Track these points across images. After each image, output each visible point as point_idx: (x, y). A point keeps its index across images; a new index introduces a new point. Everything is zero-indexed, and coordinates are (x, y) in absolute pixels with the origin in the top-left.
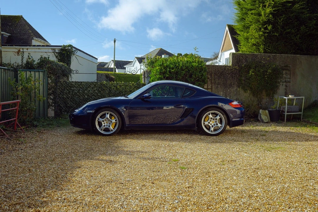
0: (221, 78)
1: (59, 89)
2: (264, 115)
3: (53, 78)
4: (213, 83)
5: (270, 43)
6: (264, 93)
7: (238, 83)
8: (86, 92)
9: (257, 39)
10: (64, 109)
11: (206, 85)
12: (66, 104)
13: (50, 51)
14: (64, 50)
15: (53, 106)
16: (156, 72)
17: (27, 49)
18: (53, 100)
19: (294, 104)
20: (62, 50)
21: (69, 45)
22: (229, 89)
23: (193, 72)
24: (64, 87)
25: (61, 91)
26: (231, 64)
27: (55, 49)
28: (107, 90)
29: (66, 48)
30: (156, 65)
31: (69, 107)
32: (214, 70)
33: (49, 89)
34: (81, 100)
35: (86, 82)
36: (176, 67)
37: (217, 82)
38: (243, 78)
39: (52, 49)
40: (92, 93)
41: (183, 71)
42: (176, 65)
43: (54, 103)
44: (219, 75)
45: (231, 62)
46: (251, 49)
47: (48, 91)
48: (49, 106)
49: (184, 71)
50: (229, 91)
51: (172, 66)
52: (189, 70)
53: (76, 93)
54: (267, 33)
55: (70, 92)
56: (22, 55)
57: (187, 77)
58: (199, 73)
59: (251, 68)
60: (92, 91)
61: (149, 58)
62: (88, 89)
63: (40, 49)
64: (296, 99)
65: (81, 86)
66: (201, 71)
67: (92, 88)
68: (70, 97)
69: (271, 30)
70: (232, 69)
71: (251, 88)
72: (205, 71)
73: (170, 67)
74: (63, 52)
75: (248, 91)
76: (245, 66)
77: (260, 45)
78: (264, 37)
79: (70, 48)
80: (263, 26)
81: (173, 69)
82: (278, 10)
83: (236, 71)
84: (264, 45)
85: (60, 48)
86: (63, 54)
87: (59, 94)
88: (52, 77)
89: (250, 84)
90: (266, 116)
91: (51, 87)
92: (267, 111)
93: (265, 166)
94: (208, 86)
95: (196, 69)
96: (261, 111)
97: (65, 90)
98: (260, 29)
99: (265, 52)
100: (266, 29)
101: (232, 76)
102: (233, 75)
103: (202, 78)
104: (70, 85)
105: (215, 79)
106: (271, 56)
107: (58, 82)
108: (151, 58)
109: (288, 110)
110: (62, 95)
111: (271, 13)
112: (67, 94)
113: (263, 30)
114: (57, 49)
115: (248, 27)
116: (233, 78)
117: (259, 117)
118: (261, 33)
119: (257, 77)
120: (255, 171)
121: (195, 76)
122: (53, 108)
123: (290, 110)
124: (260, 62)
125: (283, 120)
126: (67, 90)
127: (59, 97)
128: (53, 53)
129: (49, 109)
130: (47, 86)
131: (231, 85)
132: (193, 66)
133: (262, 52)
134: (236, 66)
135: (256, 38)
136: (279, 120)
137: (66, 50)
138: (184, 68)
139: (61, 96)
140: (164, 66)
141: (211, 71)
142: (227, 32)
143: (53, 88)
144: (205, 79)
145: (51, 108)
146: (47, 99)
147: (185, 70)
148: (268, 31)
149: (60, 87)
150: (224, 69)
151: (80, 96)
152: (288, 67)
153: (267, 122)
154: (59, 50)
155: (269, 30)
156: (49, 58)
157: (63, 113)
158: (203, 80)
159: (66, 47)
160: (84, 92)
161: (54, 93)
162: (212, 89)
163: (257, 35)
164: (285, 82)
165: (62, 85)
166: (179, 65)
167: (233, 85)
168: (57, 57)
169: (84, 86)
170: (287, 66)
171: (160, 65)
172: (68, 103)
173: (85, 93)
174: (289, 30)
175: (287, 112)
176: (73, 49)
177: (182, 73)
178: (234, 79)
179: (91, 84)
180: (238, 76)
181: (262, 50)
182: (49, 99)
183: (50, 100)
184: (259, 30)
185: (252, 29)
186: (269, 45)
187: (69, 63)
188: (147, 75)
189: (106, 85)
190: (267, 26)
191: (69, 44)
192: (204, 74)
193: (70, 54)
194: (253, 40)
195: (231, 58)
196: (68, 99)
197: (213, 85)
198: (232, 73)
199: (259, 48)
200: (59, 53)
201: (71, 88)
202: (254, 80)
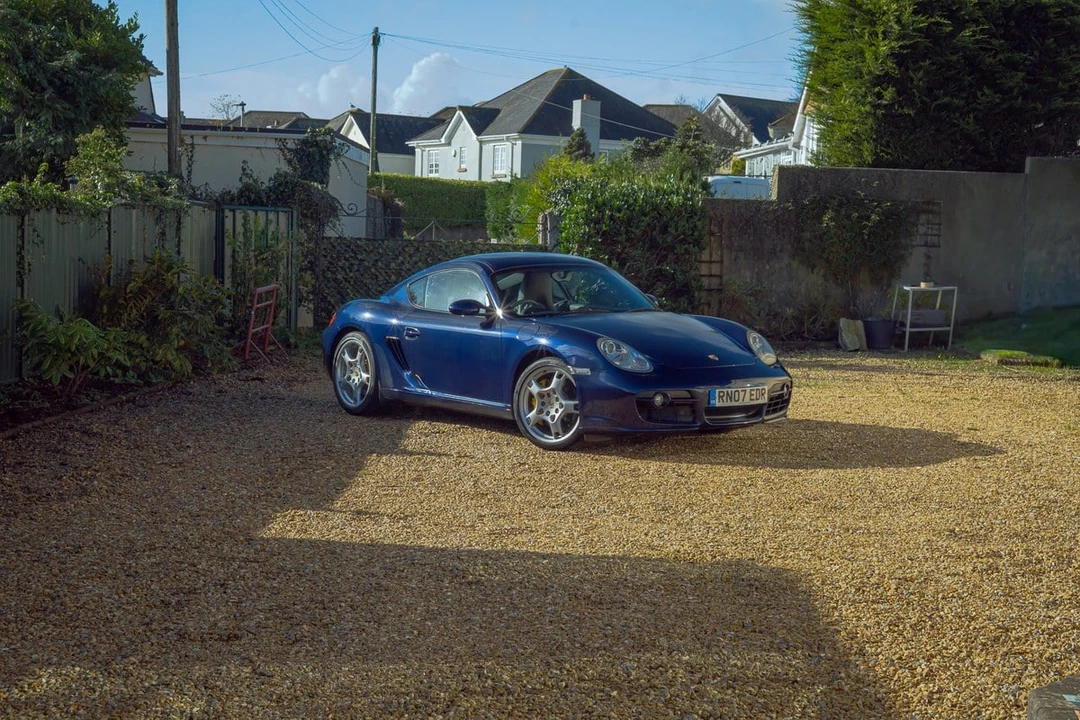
0: (747, 233)
1: (325, 256)
2: (851, 331)
3: (313, 227)
4: (725, 246)
5: (892, 134)
6: (865, 275)
7: (792, 247)
8: (393, 265)
11: (707, 252)
12: (342, 295)
13: (272, 144)
14: (311, 142)
15: (311, 300)
17: (205, 138)
19: (938, 305)
20: (304, 141)
21: (326, 131)
22: (768, 262)
23: (672, 219)
24: (339, 251)
25: (330, 263)
26: (774, 197)
27: (284, 139)
29: (318, 138)
32: (728, 213)
36: (628, 206)
37: (736, 244)
39: (275, 139)
41: (645, 215)
42: (627, 201)
43: (311, 293)
44: (741, 225)
45: (776, 190)
48: (300, 301)
49: (648, 218)
50: (767, 267)
51: (616, 203)
52: (660, 215)
53: (368, 268)
54: (886, 106)
56: (190, 154)
57: (654, 233)
58: (687, 221)
59: (827, 208)
63: (242, 137)
64: (943, 291)
65: (381, 251)
66: (691, 217)
68: (352, 278)
69: (893, 99)
70: (778, 210)
71: (827, 261)
72: (703, 216)
73: (611, 206)
74: (310, 149)
75: (821, 269)
76: (812, 203)
77: (864, 141)
78: (875, 117)
79: (328, 138)
80: (871, 89)
81: (619, 211)
82: (913, 46)
83: (789, 216)
84: (875, 140)
85: (302, 137)
86: (308, 154)
87: (326, 269)
88: (309, 225)
90: (857, 333)
92: (860, 323)
94: (711, 255)
95: (678, 211)
96: (843, 322)
97: (340, 260)
98: (865, 96)
100: (879, 96)
101: (778, 229)
102: (781, 226)
103: (692, 235)
104: (352, 247)
105: (730, 237)
106: (888, 174)
107: (323, 238)
109: (917, 322)
110: (332, 272)
111: (892, 55)
112: (345, 270)
113: (871, 98)
114: (289, 139)
116: (778, 234)
117: (838, 337)
118: (866, 108)
119: (842, 234)
122: (311, 306)
123: (921, 321)
124: (854, 193)
125: (900, 345)
126: (346, 260)
127: (325, 277)
128: (279, 152)
129: (302, 307)
131: (773, 253)
132: (670, 204)
134: (788, 201)
135: (854, 122)
136: (893, 347)
137: (318, 143)
138: (648, 210)
139: (329, 275)
140: (597, 202)
141: (721, 215)
144: (701, 237)
145: (306, 304)
146: (297, 285)
147: (651, 214)
148: (885, 102)
149: (326, 252)
150: (756, 209)
151: (377, 277)
152: (934, 204)
153: (857, 350)
154: (296, 142)
155: (888, 100)
158: (696, 240)
159: (320, 136)
160: (387, 266)
161: (312, 267)
162: (722, 262)
163: (854, 114)
164: (926, 245)
165: (333, 246)
166: (635, 200)
167: (778, 254)
168: (290, 162)
170: (928, 203)
171: (588, 201)
172: (348, 295)
173: (390, 269)
174: (946, 99)
175: (911, 327)
176: (337, 140)
178: (783, 235)
180: (793, 229)
183: (304, 285)
186: (888, 142)
187: (325, 179)
188: (552, 223)
190: (880, 90)
192: (700, 224)
193: (327, 154)
195: (777, 181)
196: (347, 285)
197: (725, 251)
198: (778, 221)
199: (861, 147)
200: (296, 152)
201: (356, 254)
202: (835, 239)
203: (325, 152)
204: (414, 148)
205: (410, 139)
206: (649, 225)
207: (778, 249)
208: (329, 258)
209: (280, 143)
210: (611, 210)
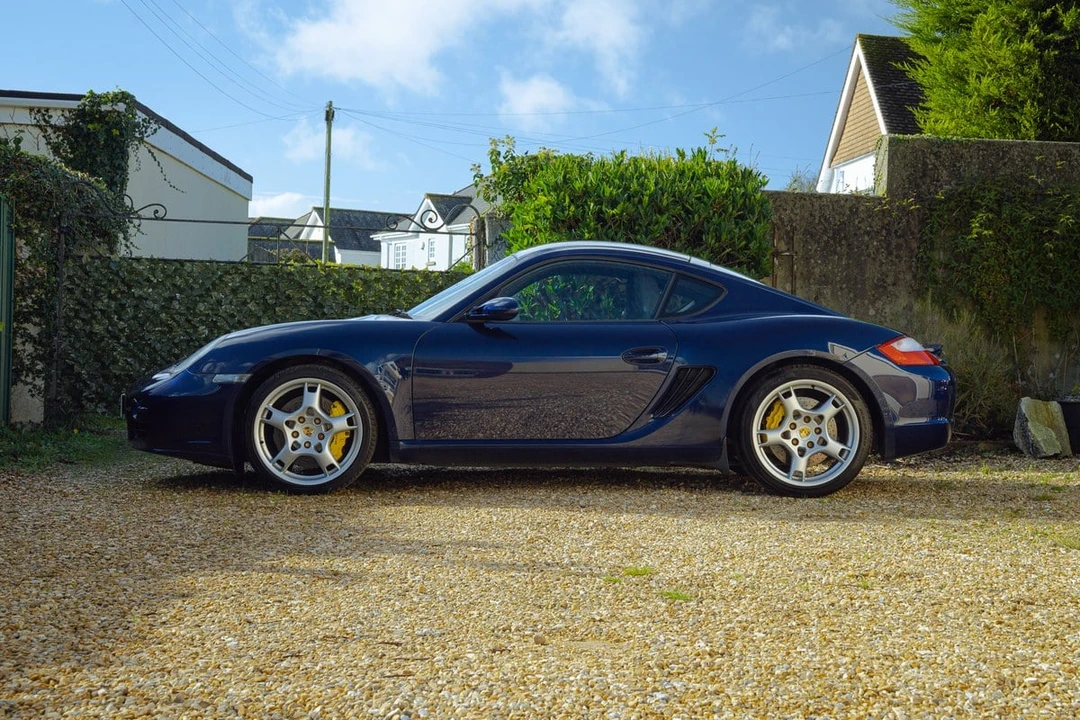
0: (835, 253)
1: (71, 291)
2: (1041, 421)
3: (42, 236)
4: (798, 275)
5: (1070, 93)
6: (1039, 326)
7: (914, 277)
8: (201, 307)
9: (1007, 75)
10: (94, 386)
12: (103, 364)
13: (24, 117)
14: (91, 114)
15: (40, 372)
16: (537, 218)
18: (40, 343)
20: (81, 114)
21: (116, 95)
22: (873, 303)
23: (708, 220)
24: (97, 282)
25: (80, 303)
26: (881, 191)
27: (47, 110)
28: (303, 300)
29: (104, 108)
30: (534, 187)
31: (117, 378)
32: (802, 218)
33: (18, 292)
34: (176, 345)
35: (202, 261)
36: (629, 198)
37: (817, 270)
38: (940, 256)
39: (31, 109)
40: (233, 316)
41: (661, 212)
42: (627, 189)
43: (41, 358)
44: (825, 238)
45: (885, 178)
46: (978, 125)
47: (12, 302)
48: (18, 373)
49: (665, 217)
51: (608, 190)
52: (687, 212)
53: (154, 312)
54: (1057, 45)
55: (123, 306)
58: (737, 224)
59: (978, 207)
60: (231, 303)
61: (503, 154)
62: (214, 294)
65: (178, 281)
66: (742, 217)
67: (234, 291)
68: (122, 330)
69: (1075, 29)
70: (889, 211)
71: (978, 303)
72: (764, 216)
73: (598, 196)
74: (90, 126)
75: (965, 314)
76: (949, 198)
77: (1023, 103)
78: (1040, 62)
79: (121, 107)
80: (1036, 15)
81: (614, 204)
83: (908, 221)
84: (1041, 102)
85: (74, 104)
86: (88, 135)
87: (72, 314)
88: (36, 231)
89: (971, 280)
90: (1052, 426)
91: (29, 280)
92: (1055, 406)
93: (1064, 595)
95: (721, 204)
96: (1026, 404)
97: (99, 299)
98: (1023, 26)
99: (1045, 133)
100: (1052, 24)
101: (889, 245)
102: (894, 242)
103: (746, 247)
104: (124, 274)
105: (807, 259)
106: (1076, 152)
107: (67, 257)
108: (513, 158)
110: (83, 320)
112: (110, 319)
113: (1034, 29)
114: (56, 109)
115: (966, 24)
116: (890, 253)
117: (1016, 431)
118: (1027, 46)
119: (1005, 251)
120: (1015, 609)
121: (718, 239)
122: (40, 382)
124: (1023, 180)
126: (111, 297)
127: (70, 330)
128: (37, 131)
129: (20, 385)
130: (12, 277)
131: (881, 287)
132: (705, 193)
133: (1032, 133)
134: (905, 196)
135: (1005, 71)
137: (103, 115)
138: (665, 203)
139: (78, 325)
140: (573, 190)
141: (791, 221)
142: (859, 68)
143: (41, 286)
144: (761, 250)
145: (29, 380)
146: (10, 339)
147: (672, 212)
148: (1058, 38)
149: (73, 283)
150: (851, 210)
151: (171, 329)
153: (1056, 456)
154: (67, 114)
155: (1066, 32)
156: (18, 141)
157: (90, 406)
158: (753, 258)
159: (106, 103)
160: (191, 308)
161: (43, 310)
163: (1005, 56)
165: (87, 273)
166: (642, 185)
167: (890, 288)
168: (56, 149)
169: (195, 281)
171: (556, 188)
172: (115, 362)
173: (195, 315)
176: (138, 112)
177: (657, 223)
178: (897, 257)
179: (227, 273)
180: (914, 245)
181: (1028, 125)
182: (19, 340)
183: (23, 343)
184: (1017, 32)
185: (983, 30)
186: (1063, 105)
187: (117, 176)
188: (493, 231)
189: (297, 278)
190: (1055, 14)
191: (116, 91)
192: (759, 229)
193: (122, 135)
194: (986, 80)
195: (886, 162)
196: (113, 342)
197: (799, 282)
198: (889, 233)
199: (1016, 116)
200: (66, 131)
201: (130, 288)
202: (992, 261)
203: (116, 132)
204: (379, 242)
205: (375, 231)
206: (667, 229)
207: (890, 280)
208: (77, 292)
209: (39, 116)
210: (599, 203)
